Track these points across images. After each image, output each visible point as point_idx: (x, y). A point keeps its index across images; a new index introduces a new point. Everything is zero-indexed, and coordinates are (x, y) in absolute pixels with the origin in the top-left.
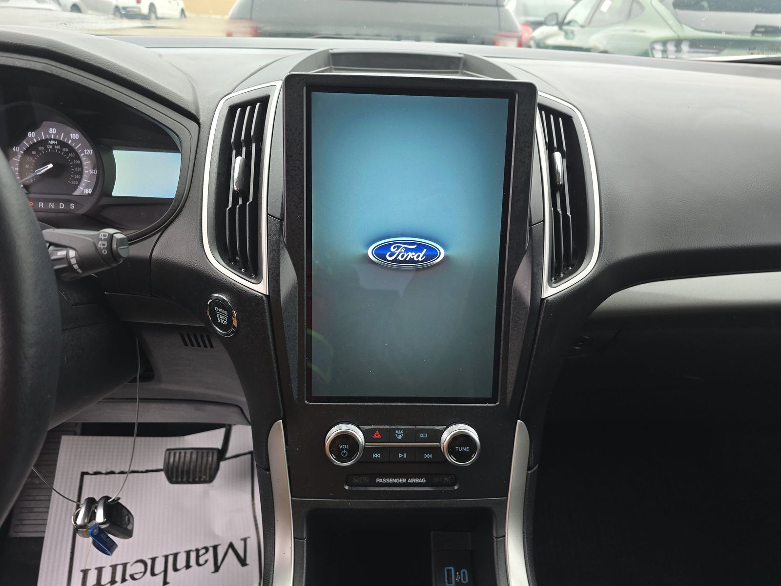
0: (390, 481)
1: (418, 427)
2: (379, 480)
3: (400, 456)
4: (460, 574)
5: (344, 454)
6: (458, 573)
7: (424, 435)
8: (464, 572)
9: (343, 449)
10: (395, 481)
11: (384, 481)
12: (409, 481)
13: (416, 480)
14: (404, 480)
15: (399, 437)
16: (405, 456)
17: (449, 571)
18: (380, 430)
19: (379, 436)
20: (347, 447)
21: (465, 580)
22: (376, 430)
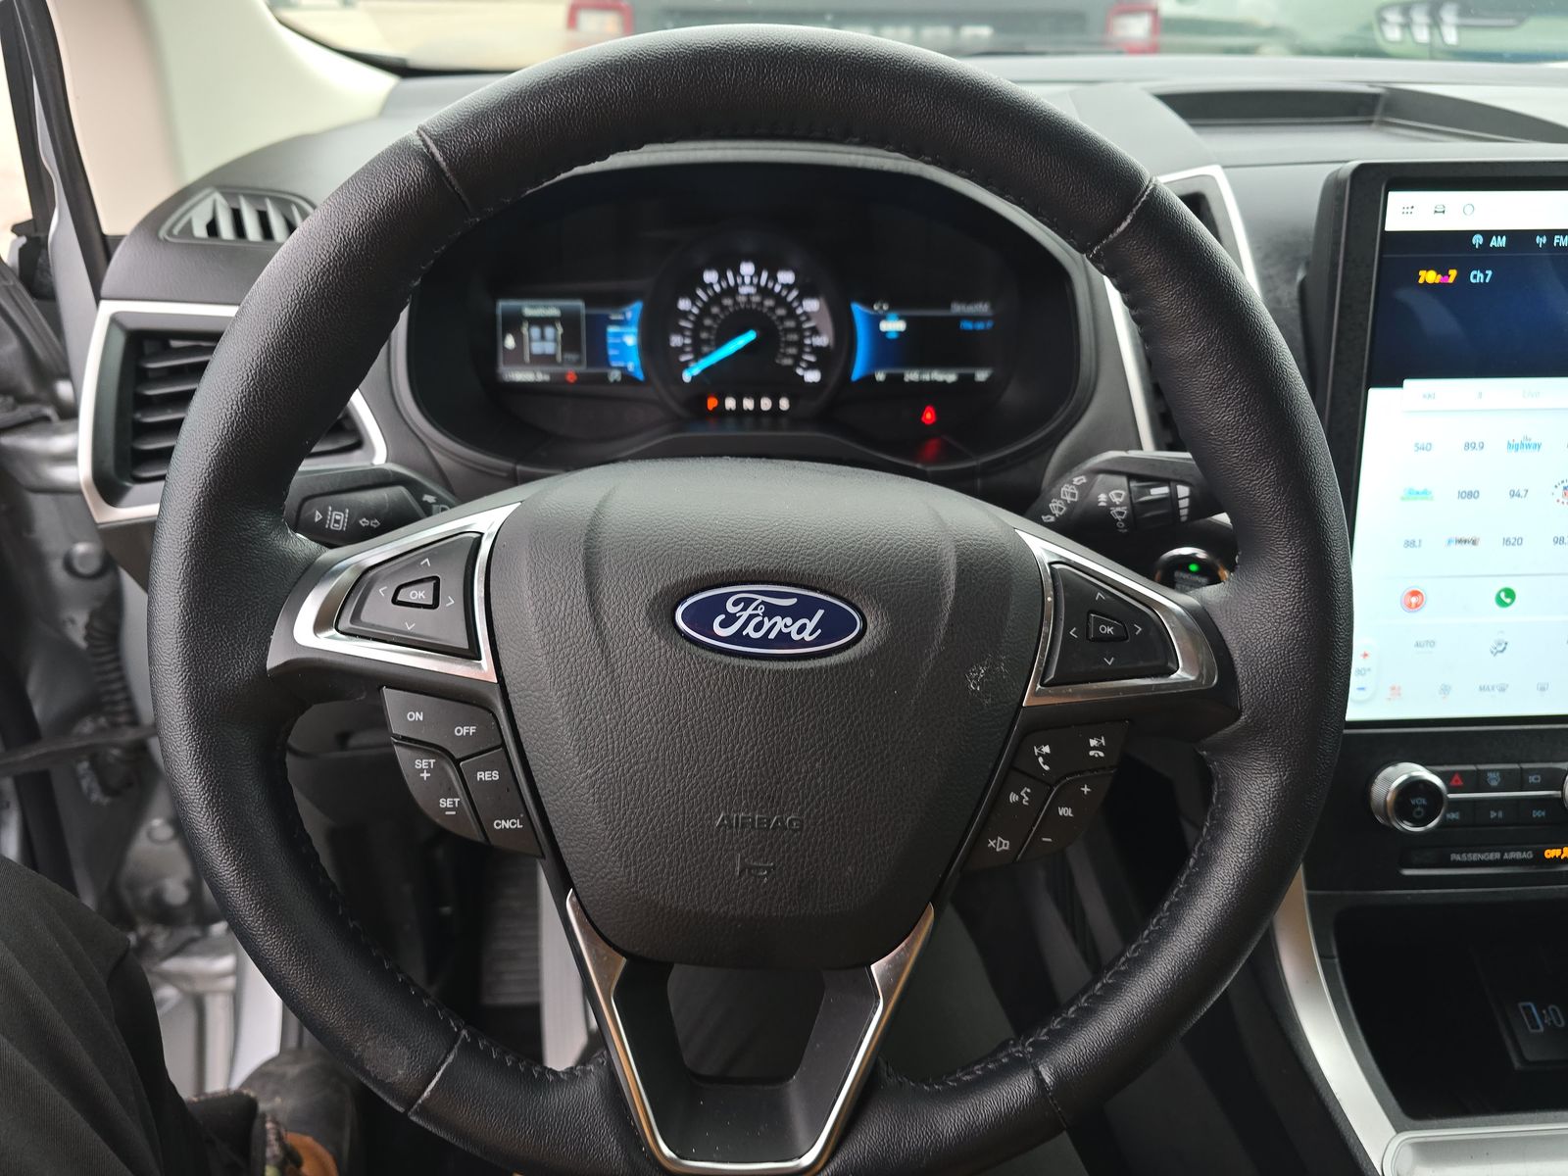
0: (1475, 857)
1: (1526, 766)
2: (1455, 857)
3: (1493, 815)
4: (1548, 1012)
5: (1419, 813)
6: (1544, 1012)
7: (1537, 779)
8: (1554, 1010)
9: (1416, 806)
10: (1483, 857)
11: (1464, 857)
12: (1506, 856)
13: (1518, 855)
14: (1498, 855)
15: (1494, 783)
16: (1500, 814)
17: (1527, 1009)
18: (1461, 773)
19: (1460, 783)
20: (1424, 802)
21: (1560, 1022)
22: (1454, 772)
